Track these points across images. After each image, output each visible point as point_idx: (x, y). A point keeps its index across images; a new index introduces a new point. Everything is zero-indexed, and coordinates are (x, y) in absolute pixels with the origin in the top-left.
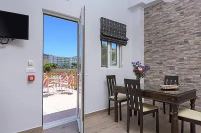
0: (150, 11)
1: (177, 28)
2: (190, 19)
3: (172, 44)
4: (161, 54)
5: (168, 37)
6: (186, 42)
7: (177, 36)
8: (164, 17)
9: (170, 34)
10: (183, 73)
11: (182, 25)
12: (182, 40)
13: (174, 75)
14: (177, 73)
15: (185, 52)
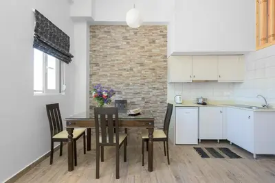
0: (97, 31)
1: (124, 56)
2: (134, 50)
3: (119, 70)
4: (109, 78)
5: (116, 62)
6: (131, 69)
7: (124, 63)
8: (112, 42)
9: (117, 60)
10: (129, 97)
11: (128, 53)
12: (128, 67)
13: (121, 99)
14: (124, 97)
15: (131, 79)
